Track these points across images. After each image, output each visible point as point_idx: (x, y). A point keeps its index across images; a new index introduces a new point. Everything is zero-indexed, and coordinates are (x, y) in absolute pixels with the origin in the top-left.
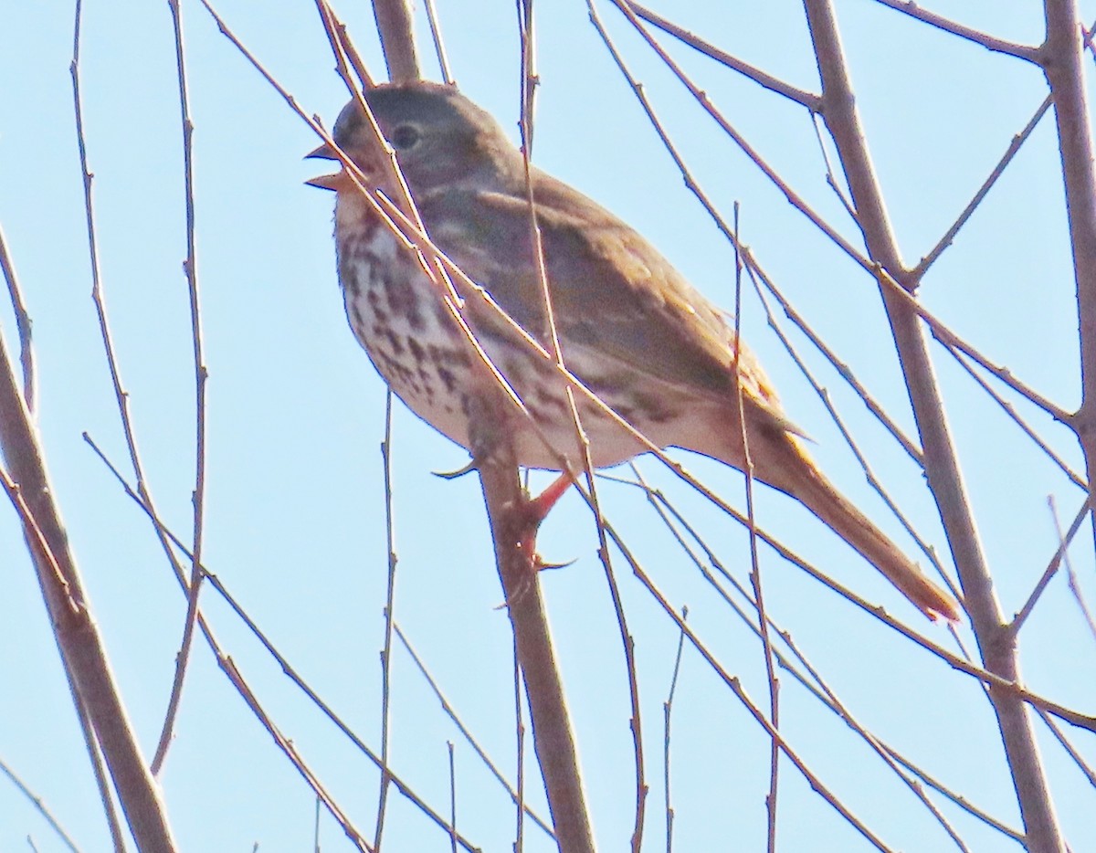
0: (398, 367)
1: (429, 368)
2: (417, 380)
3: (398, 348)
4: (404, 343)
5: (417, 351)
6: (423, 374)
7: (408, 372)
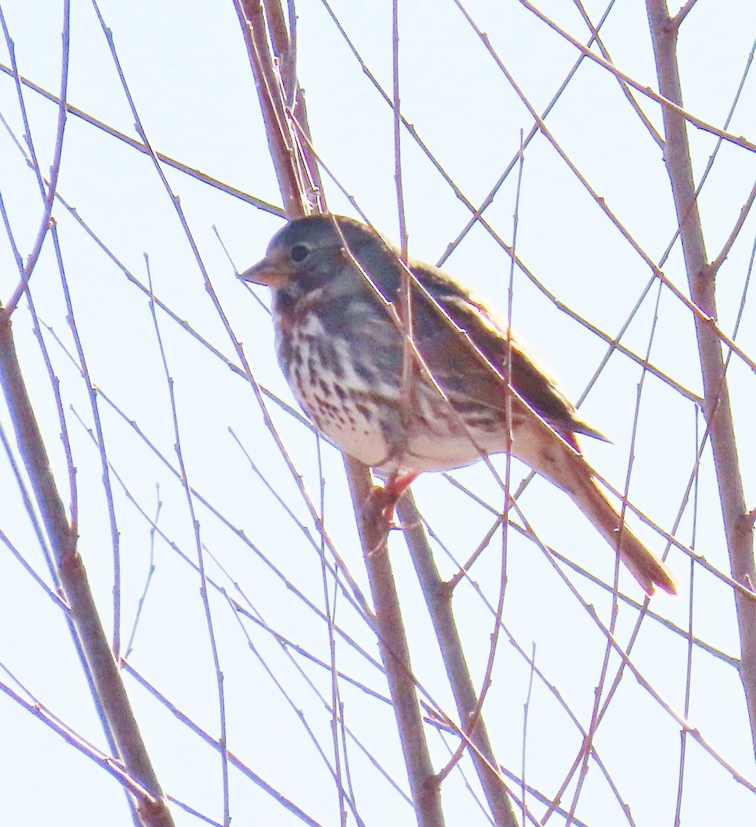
0: (327, 406)
1: (350, 404)
2: (342, 414)
3: (327, 392)
4: (332, 389)
5: (341, 393)
6: (346, 410)
7: (335, 409)
